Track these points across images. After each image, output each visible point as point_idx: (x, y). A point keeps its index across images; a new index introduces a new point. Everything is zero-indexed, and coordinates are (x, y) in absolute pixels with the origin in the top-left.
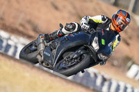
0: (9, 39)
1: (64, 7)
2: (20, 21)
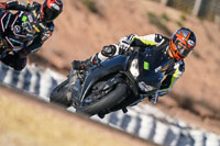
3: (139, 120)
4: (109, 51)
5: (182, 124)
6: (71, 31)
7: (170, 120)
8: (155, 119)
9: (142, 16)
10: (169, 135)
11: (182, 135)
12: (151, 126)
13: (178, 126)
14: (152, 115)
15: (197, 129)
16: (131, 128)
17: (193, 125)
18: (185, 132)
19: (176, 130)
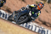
3: (32, 26)
4: (23, 8)
5: (42, 28)
6: (18, 5)
7: (40, 27)
8: (36, 26)
9: (35, 2)
10: (39, 30)
11: (42, 30)
12: (35, 28)
13: (41, 28)
14: (35, 25)
15: (46, 29)
16: (30, 28)
17: (45, 28)
18: (43, 30)
19: (41, 29)
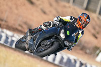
0: (13, 36)
1: (50, 12)
2: (19, 22)
